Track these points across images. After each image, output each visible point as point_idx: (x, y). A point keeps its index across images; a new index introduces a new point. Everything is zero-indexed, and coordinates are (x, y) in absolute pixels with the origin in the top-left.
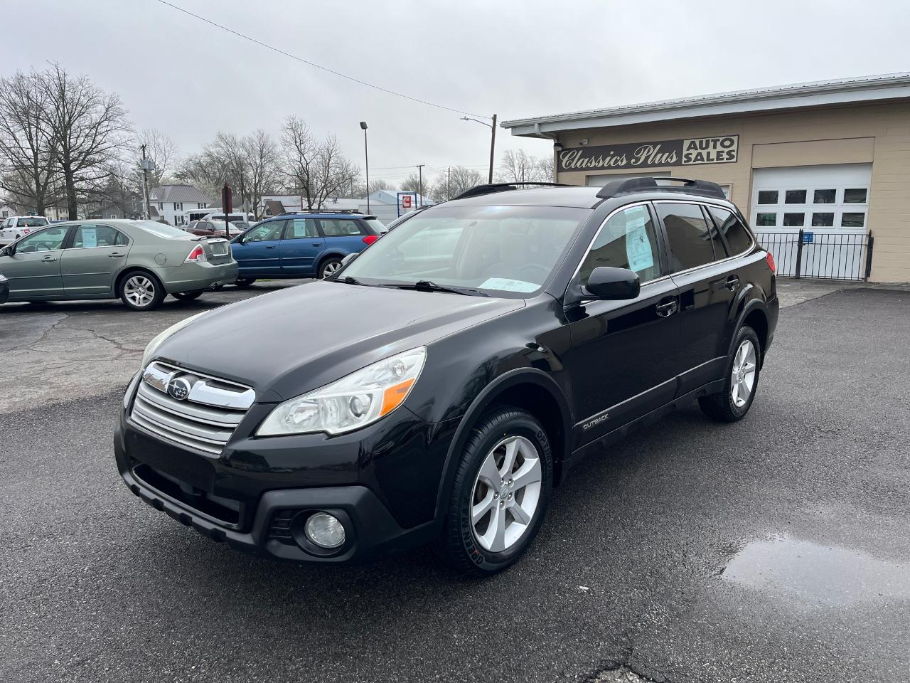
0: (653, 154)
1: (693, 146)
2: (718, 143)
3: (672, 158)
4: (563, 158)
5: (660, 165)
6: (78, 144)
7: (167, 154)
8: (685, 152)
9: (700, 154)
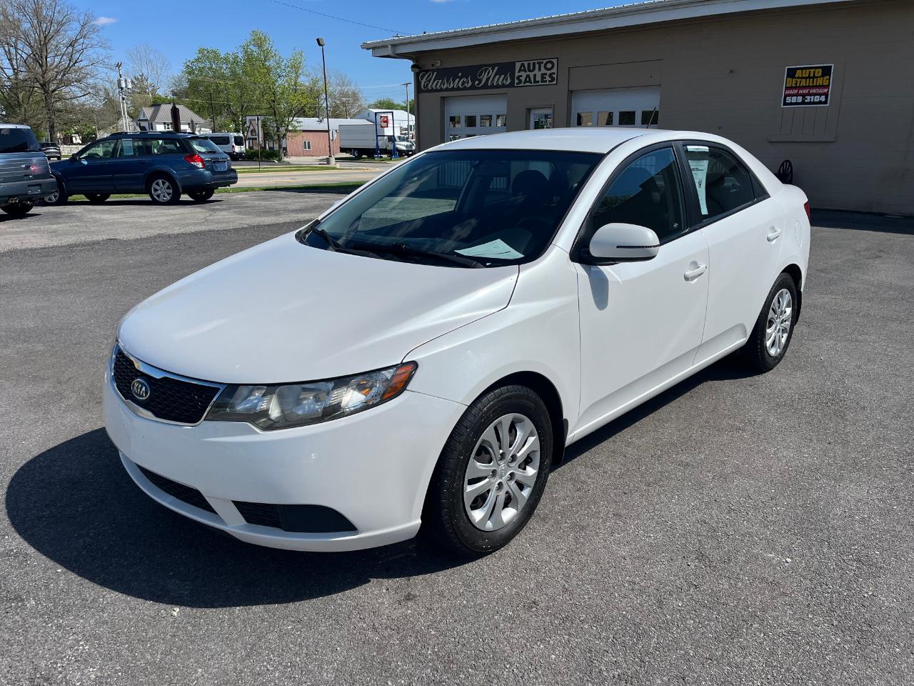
0: (490, 76)
1: (522, 69)
2: (542, 65)
3: (506, 80)
4: (422, 78)
5: (498, 87)
6: (55, 64)
7: (159, 71)
8: (517, 74)
9: (528, 76)
